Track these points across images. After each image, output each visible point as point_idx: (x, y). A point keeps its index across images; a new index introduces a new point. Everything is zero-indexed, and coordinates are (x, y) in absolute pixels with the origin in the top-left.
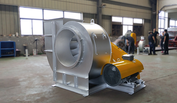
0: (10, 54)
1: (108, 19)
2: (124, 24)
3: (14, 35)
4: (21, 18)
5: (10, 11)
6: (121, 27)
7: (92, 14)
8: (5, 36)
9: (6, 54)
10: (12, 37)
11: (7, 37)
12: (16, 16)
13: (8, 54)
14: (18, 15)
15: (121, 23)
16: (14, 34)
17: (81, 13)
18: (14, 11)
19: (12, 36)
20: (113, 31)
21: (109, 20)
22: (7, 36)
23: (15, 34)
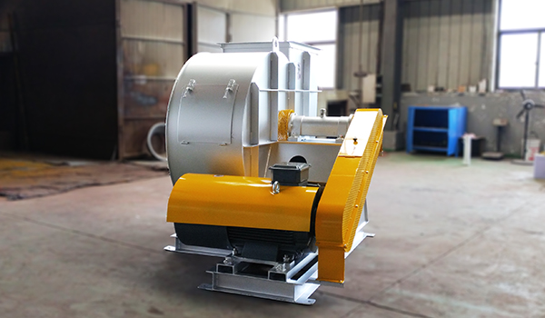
3: (472, 89)
4: (502, 33)
16: (474, 85)
18: (484, 11)
22: (455, 91)
23: (478, 85)
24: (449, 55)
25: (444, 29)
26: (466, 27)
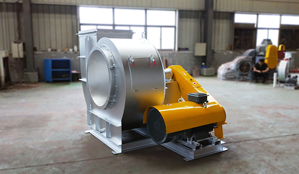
0: (65, 77)
1: (227, 19)
2: (259, 27)
3: (71, 50)
4: (81, 24)
5: (66, 13)
6: (254, 32)
7: (195, 11)
8: (59, 51)
9: (60, 78)
10: (68, 52)
11: (62, 53)
12: (74, 21)
13: (63, 77)
14: (77, 19)
15: (253, 25)
16: (71, 48)
17: (176, 11)
18: (71, 14)
19: (69, 50)
20: (235, 40)
21: (229, 21)
22: (62, 51)
23: (73, 48)
24: (56, 33)
25: (52, 20)
26: (63, 20)
